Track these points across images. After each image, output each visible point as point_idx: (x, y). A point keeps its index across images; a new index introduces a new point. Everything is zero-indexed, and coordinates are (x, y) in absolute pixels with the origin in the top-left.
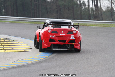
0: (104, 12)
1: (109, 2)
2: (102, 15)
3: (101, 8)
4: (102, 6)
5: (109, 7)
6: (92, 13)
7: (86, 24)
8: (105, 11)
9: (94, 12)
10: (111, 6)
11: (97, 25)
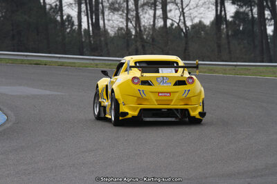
0: (113, 39)
1: (123, 18)
2: (107, 44)
3: (106, 31)
4: (107, 27)
5: (122, 28)
6: (87, 41)
7: (74, 63)
8: (114, 37)
9: (92, 39)
10: (127, 26)
11: (97, 65)
